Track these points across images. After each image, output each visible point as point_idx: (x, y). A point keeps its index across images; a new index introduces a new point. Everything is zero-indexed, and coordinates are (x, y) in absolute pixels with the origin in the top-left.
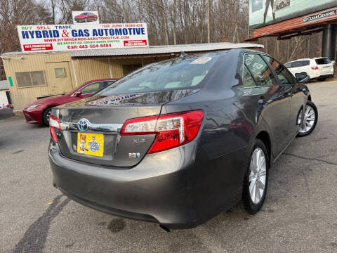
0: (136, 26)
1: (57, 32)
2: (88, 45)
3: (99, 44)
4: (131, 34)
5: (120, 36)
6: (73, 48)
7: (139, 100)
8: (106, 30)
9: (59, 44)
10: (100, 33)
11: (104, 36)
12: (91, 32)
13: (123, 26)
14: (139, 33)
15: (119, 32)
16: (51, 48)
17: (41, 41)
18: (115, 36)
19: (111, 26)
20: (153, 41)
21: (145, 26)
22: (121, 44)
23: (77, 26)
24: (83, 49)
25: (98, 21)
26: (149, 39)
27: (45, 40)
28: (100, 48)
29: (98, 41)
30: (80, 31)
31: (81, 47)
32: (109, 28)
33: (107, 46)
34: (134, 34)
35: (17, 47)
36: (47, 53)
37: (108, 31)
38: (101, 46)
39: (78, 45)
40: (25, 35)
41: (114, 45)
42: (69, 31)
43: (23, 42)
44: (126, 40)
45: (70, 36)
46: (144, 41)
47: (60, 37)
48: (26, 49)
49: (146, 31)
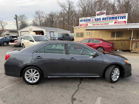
0: (122, 15)
1: (90, 19)
2: (100, 24)
3: (104, 24)
4: (119, 19)
5: (113, 20)
6: (94, 25)
8: (108, 18)
9: (90, 24)
10: (105, 19)
11: (107, 20)
12: (102, 19)
13: (116, 15)
14: (123, 18)
15: (113, 18)
16: (87, 25)
17: (85, 23)
18: (111, 20)
19: (110, 16)
20: (130, 21)
21: (127, 15)
22: (113, 23)
23: (97, 17)
25: (105, 14)
26: (128, 21)
27: (86, 23)
28: (104, 25)
29: (104, 22)
30: (98, 19)
31: (97, 25)
32: (109, 17)
33: (107, 24)
34: (120, 19)
35: (78, 25)
36: (86, 27)
37: (109, 18)
38: (101, 24)
39: (96, 24)
40: (81, 21)
41: (110, 24)
42: (94, 19)
43: (80, 23)
44: (116, 21)
45: (94, 21)
46: (125, 22)
47: (91, 21)
48: (80, 26)
49: (127, 17)
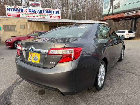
0: (56, 10)
1: (23, 9)
2: (35, 16)
3: (40, 16)
4: (54, 13)
5: (49, 14)
6: (28, 17)
7: (55, 41)
8: (43, 11)
9: (23, 14)
10: (41, 11)
11: (42, 13)
12: (37, 11)
13: (51, 10)
14: (57, 13)
15: (49, 12)
16: (19, 16)
17: (15, 12)
18: (47, 13)
19: (45, 9)
20: (63, 17)
21: (60, 10)
22: (49, 17)
23: (31, 8)
24: (33, 18)
25: (40, 6)
26: (61, 16)
27: (17, 13)
28: (40, 18)
29: (40, 15)
30: (32, 10)
31: (32, 17)
32: (45, 10)
33: (43, 17)
35: (4, 14)
36: (17, 18)
39: (31, 16)
40: (8, 10)
41: (46, 17)
42: (28, 9)
43: (7, 12)
44: (51, 15)
45: (28, 12)
46: (59, 17)
47: (24, 12)
48: (8, 16)
49: (60, 13)
